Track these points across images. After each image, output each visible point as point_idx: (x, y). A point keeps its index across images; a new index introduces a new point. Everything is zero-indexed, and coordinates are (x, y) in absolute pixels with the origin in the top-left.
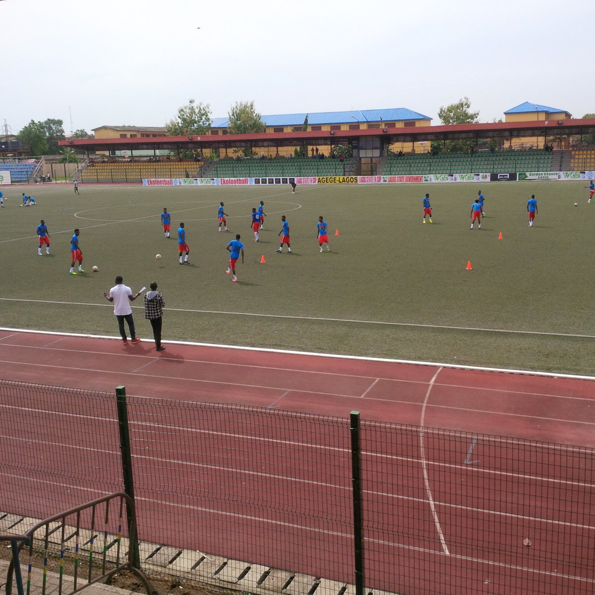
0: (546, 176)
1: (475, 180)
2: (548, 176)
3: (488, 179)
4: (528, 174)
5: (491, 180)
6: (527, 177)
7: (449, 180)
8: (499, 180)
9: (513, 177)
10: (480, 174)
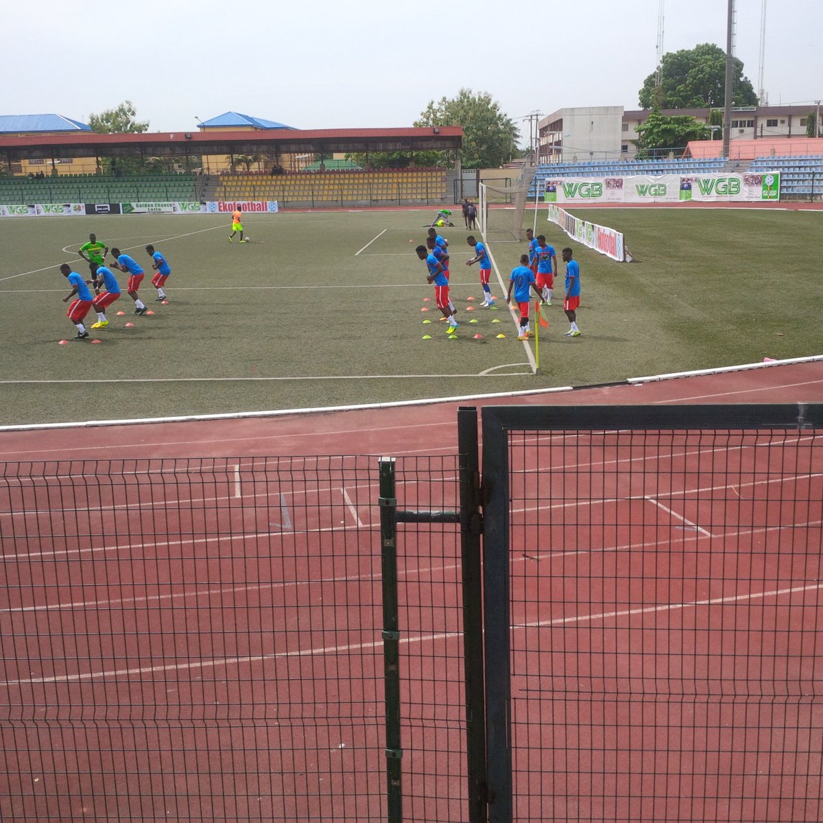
0: (158, 208)
1: (65, 213)
2: (161, 208)
3: (83, 212)
4: (134, 204)
5: (87, 213)
6: (133, 209)
7: (30, 213)
8: (97, 213)
9: (115, 209)
10: (71, 204)
